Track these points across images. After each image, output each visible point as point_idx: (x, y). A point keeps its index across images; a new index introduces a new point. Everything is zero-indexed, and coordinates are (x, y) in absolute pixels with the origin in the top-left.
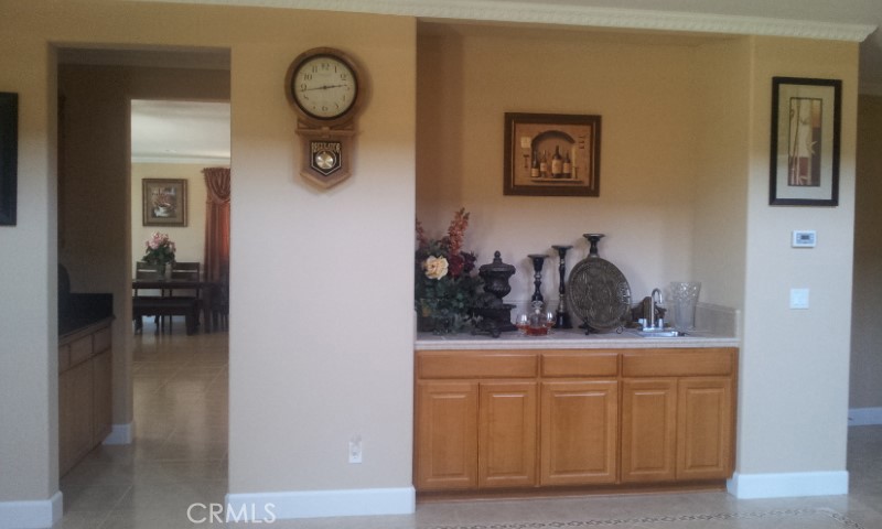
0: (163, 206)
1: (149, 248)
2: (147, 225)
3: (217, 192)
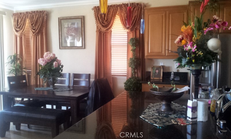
0: (71, 35)
2: (62, 48)
3: (101, 22)
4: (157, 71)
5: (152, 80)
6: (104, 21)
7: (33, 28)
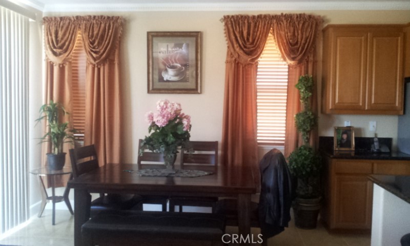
0: (173, 67)
1: (154, 125)
2: (153, 91)
3: (242, 46)
4: (345, 136)
5: (337, 152)
6: (248, 43)
7: (94, 50)
